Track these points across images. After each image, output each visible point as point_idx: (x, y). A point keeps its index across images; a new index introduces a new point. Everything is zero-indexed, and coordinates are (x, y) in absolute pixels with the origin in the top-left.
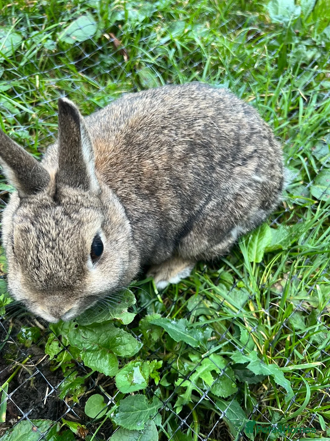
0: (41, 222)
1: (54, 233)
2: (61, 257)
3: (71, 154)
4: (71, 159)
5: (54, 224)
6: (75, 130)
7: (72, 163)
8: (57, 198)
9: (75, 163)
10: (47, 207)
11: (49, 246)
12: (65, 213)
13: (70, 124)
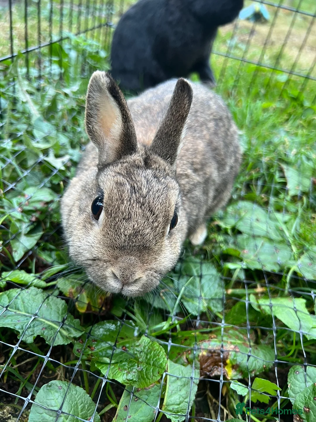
0: (134, 179)
1: (145, 191)
2: (149, 214)
3: (173, 127)
4: (172, 132)
5: (145, 183)
6: (186, 106)
7: (171, 135)
8: (147, 163)
9: (174, 137)
10: (138, 167)
11: (140, 202)
12: (155, 177)
13: (184, 100)
